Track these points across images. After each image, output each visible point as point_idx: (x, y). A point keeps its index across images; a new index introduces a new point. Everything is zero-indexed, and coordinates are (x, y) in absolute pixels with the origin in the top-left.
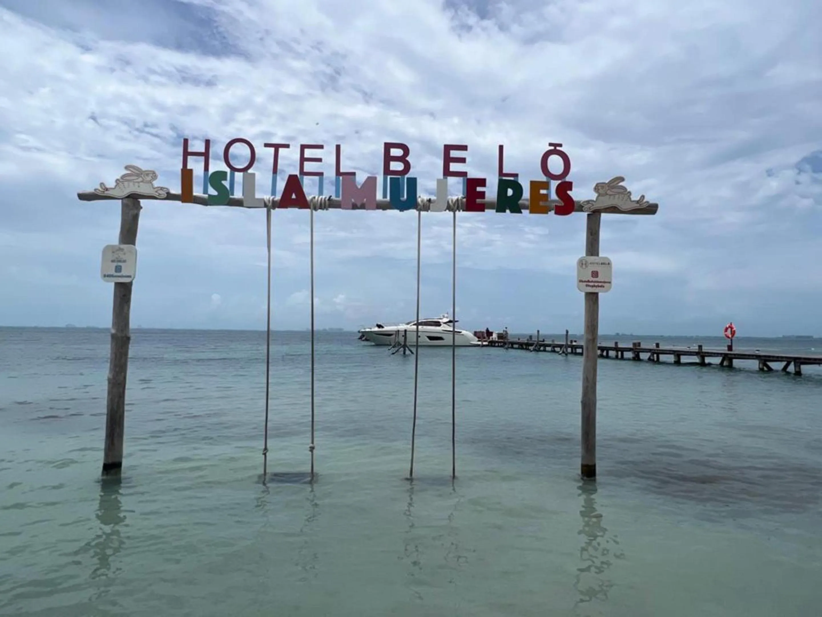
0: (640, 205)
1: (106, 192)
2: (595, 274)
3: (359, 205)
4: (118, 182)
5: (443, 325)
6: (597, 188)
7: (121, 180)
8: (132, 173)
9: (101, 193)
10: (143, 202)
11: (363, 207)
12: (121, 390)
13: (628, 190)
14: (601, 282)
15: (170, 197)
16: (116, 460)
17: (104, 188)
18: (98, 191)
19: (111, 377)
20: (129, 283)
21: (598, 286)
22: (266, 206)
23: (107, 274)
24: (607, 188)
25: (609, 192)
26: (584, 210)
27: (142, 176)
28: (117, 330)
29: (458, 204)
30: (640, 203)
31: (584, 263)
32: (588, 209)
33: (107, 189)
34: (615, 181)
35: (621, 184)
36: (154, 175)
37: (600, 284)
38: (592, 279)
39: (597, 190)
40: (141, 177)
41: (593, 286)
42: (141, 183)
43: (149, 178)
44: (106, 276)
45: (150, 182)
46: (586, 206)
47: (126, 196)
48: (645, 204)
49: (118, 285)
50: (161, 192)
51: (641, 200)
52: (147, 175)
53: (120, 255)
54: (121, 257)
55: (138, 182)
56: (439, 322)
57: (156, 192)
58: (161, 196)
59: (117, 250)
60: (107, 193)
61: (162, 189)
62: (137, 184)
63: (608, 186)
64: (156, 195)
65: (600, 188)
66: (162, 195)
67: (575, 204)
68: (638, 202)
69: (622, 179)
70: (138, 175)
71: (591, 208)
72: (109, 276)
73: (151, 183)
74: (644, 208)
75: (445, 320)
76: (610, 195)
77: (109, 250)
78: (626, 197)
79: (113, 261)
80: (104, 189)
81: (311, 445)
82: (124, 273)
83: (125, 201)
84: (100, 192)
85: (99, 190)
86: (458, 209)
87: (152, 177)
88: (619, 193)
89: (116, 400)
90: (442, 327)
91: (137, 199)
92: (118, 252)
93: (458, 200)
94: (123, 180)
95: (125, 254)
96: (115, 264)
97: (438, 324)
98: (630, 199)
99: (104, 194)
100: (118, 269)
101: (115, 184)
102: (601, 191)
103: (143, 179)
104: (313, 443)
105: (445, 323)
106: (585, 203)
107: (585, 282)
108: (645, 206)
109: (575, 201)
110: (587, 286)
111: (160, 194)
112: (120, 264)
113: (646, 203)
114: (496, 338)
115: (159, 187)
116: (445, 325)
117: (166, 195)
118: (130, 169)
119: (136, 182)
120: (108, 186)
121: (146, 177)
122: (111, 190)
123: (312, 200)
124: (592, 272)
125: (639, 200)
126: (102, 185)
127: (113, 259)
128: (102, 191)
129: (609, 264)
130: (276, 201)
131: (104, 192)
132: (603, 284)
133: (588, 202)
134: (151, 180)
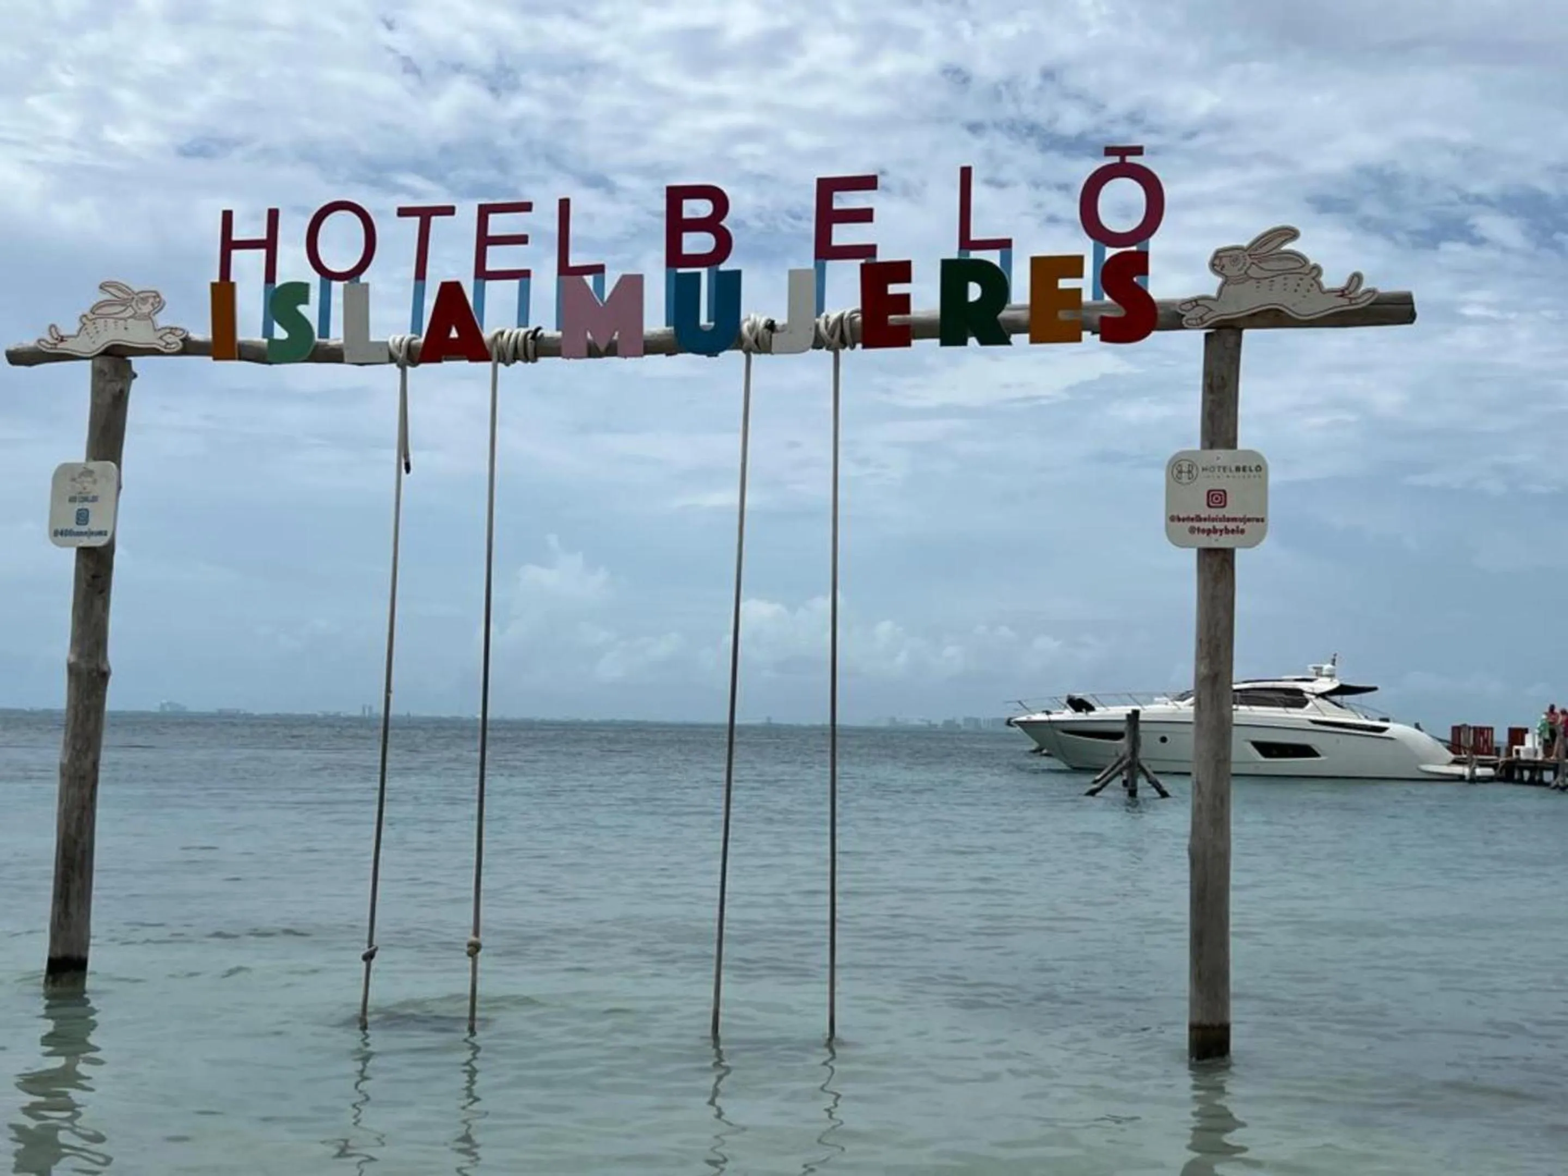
0: (1351, 299)
1: (61, 345)
2: (1217, 498)
3: (602, 348)
4: (84, 320)
5: (1314, 702)
6: (1219, 262)
7: (91, 316)
8: (114, 298)
9: (51, 348)
10: (137, 363)
11: (612, 350)
12: (86, 792)
13: (1312, 262)
14: (1234, 520)
15: (189, 348)
16: (75, 953)
17: (56, 336)
18: (43, 343)
19: (66, 761)
20: (105, 547)
21: (1227, 531)
22: (392, 359)
23: (59, 529)
24: (1249, 260)
25: (1254, 272)
26: (1186, 326)
27: (134, 304)
28: (80, 656)
29: (842, 332)
30: (1351, 296)
31: (1185, 469)
32: (1196, 319)
33: (62, 339)
34: (1271, 240)
35: (1288, 247)
36: (158, 299)
37: (1231, 526)
38: (1205, 512)
39: (1218, 269)
40: (131, 306)
41: (1209, 532)
42: (130, 320)
43: (146, 309)
44: (59, 534)
45: (148, 317)
46: (1188, 315)
47: (99, 351)
48: (1365, 298)
49: (84, 552)
50: (170, 338)
51: (1351, 289)
52: (145, 300)
53: (86, 485)
54: (88, 490)
55: (125, 319)
56: (1300, 692)
57: (161, 338)
58: (170, 348)
59: (82, 474)
60: (63, 347)
61: (172, 330)
62: (122, 322)
63: (1250, 255)
64: (160, 345)
65: (1225, 261)
66: (173, 346)
67: (1160, 312)
68: (1342, 293)
69: (1291, 234)
70: (125, 303)
71: (1206, 318)
72: (64, 533)
73: (150, 318)
74: (1363, 309)
75: (1325, 685)
76: (1258, 280)
77: (64, 473)
78: (1307, 280)
79: (72, 500)
80: (57, 339)
81: (473, 939)
82: (93, 525)
83: (98, 361)
84: (49, 346)
85: (47, 342)
86: (843, 343)
87: (153, 305)
88: (1285, 272)
89: (75, 815)
90: (1311, 709)
91: (123, 356)
92: (83, 478)
93: (841, 318)
94: (94, 317)
95: (95, 482)
96: (78, 506)
97: (1295, 698)
98: (1320, 285)
99: (56, 348)
100: (82, 517)
101: (78, 326)
102: (1231, 271)
103: (136, 313)
104: (476, 933)
105: (1323, 695)
106: (1189, 306)
107: (1189, 519)
108: (1363, 303)
109: (1159, 303)
110: (1192, 530)
111: (168, 344)
112: (86, 505)
113: (1370, 294)
114: (1536, 753)
115: (165, 328)
116: (1320, 702)
117: (181, 343)
118: (110, 289)
119: (121, 319)
120: (63, 333)
121: (142, 307)
122: (70, 340)
123: (495, 339)
124: (1209, 492)
125: (1347, 288)
126: (53, 329)
127: (73, 495)
128: (51, 344)
129: (1259, 468)
130: (416, 347)
131: (55, 344)
132: (1241, 526)
133: (1195, 302)
134: (149, 313)
